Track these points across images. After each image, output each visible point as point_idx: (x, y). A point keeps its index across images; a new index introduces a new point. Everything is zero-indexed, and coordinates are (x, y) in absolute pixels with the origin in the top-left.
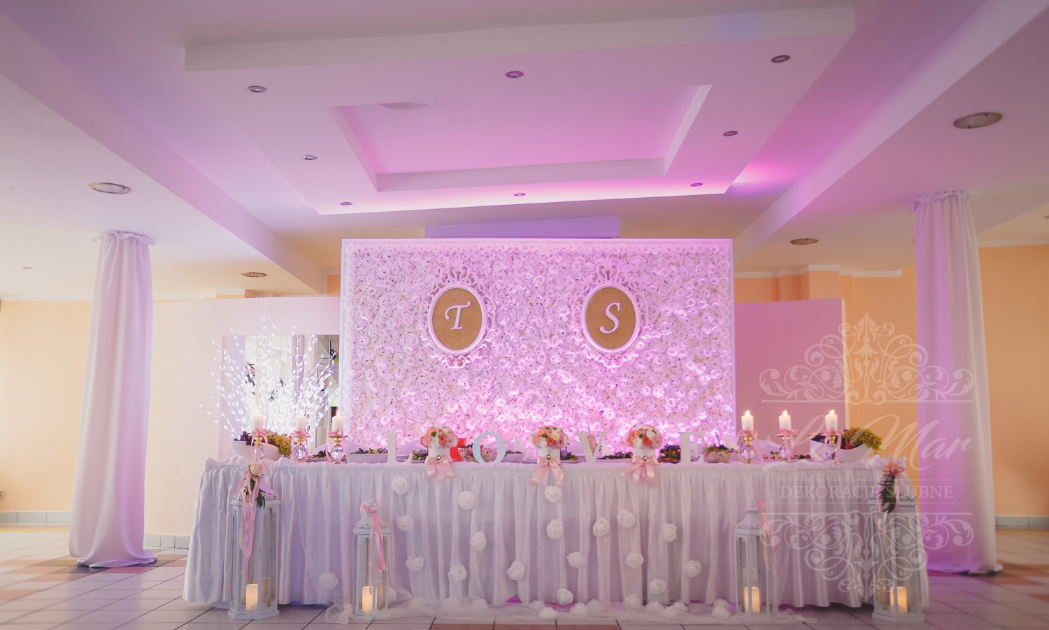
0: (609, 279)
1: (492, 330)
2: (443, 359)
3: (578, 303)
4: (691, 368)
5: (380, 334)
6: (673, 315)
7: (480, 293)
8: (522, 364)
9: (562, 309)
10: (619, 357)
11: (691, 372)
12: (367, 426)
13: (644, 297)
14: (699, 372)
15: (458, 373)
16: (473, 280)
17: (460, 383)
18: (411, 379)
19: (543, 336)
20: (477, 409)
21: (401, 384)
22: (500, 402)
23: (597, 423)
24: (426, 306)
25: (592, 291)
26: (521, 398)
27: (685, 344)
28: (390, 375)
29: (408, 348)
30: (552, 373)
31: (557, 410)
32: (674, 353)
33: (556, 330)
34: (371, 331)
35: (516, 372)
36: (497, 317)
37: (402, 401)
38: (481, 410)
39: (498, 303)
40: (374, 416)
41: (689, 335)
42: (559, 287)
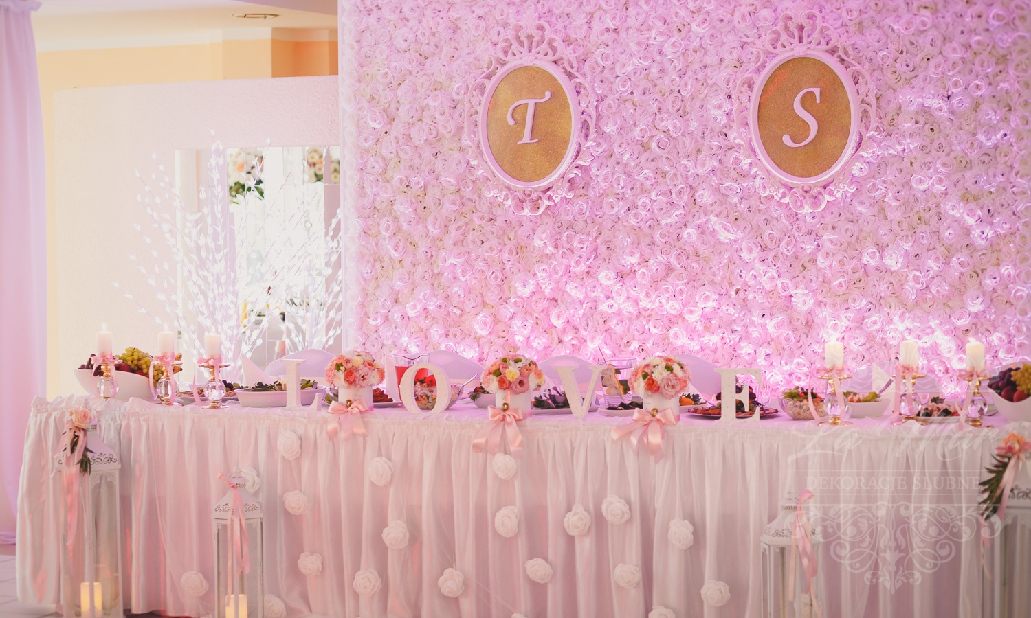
0: (801, 40)
1: (589, 144)
2: (506, 198)
3: (745, 88)
4: (956, 213)
5: (402, 154)
6: (924, 110)
7: (570, 75)
8: (645, 206)
9: (715, 102)
10: (820, 193)
11: (958, 221)
12: (387, 318)
13: (868, 77)
14: (971, 221)
15: (536, 224)
16: (554, 50)
17: (538, 243)
18: (454, 234)
19: (682, 153)
20: (568, 290)
21: (440, 244)
22: (605, 277)
23: (780, 318)
24: (475, 100)
25: (771, 65)
26: (643, 270)
27: (944, 165)
28: (420, 227)
29: (448, 179)
30: (698, 222)
31: (707, 293)
32: (924, 183)
33: (707, 142)
34: (388, 148)
35: (633, 222)
36: (599, 116)
37: (440, 274)
38: (574, 291)
39: (599, 92)
40: (396, 301)
41: (953, 148)
42: (711, 59)
